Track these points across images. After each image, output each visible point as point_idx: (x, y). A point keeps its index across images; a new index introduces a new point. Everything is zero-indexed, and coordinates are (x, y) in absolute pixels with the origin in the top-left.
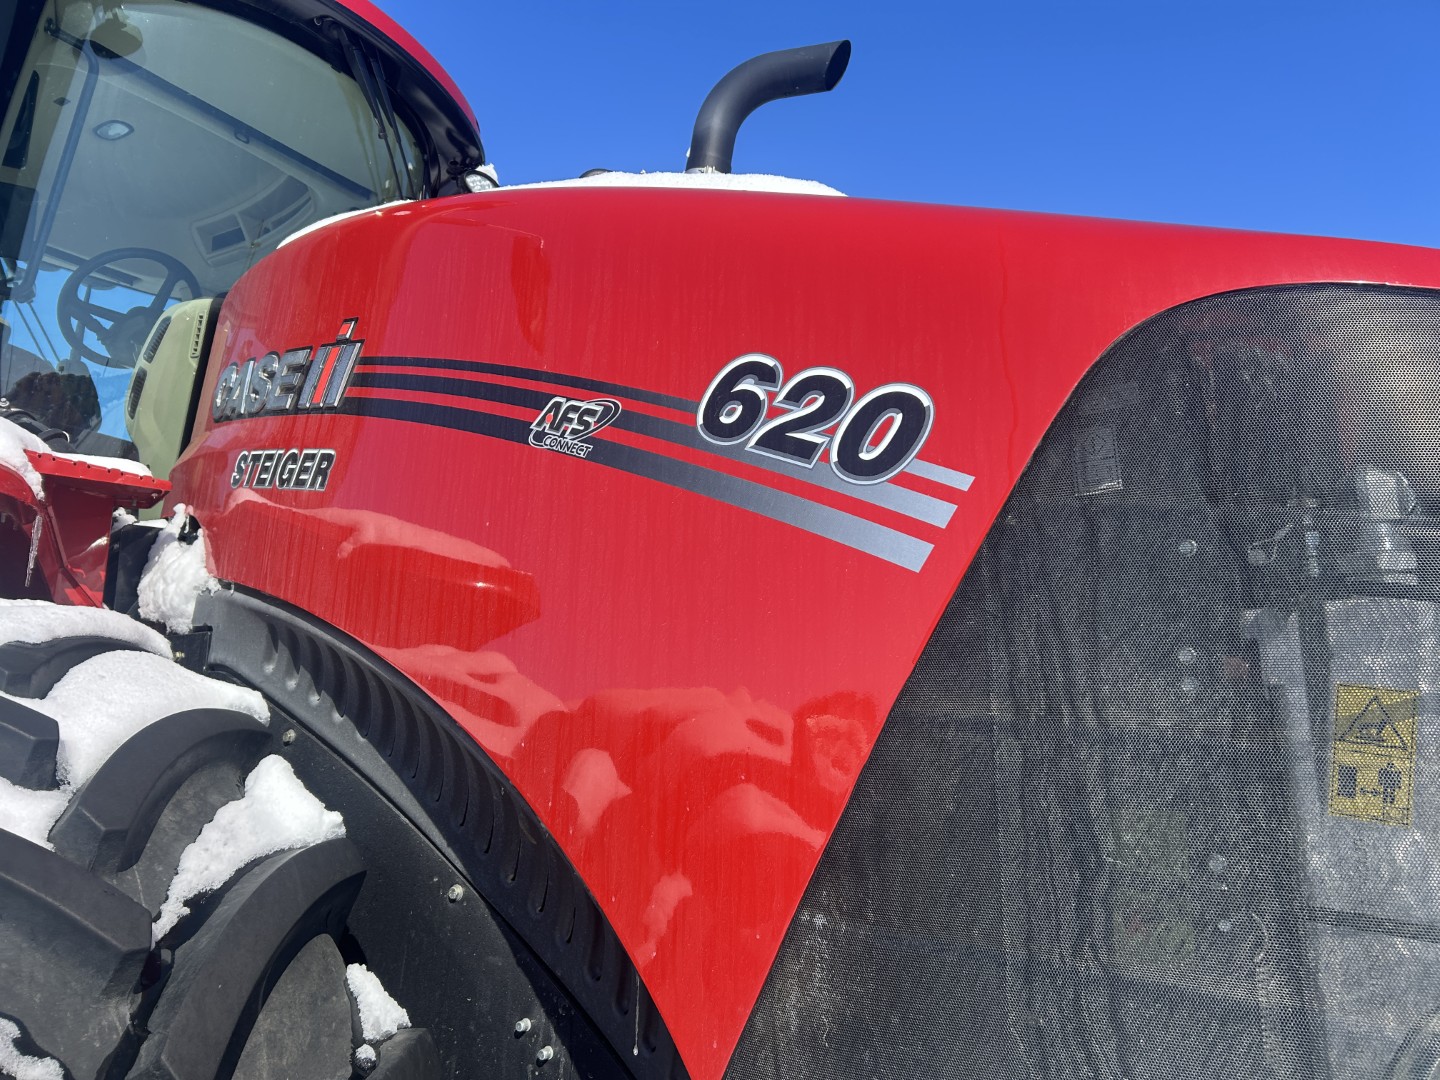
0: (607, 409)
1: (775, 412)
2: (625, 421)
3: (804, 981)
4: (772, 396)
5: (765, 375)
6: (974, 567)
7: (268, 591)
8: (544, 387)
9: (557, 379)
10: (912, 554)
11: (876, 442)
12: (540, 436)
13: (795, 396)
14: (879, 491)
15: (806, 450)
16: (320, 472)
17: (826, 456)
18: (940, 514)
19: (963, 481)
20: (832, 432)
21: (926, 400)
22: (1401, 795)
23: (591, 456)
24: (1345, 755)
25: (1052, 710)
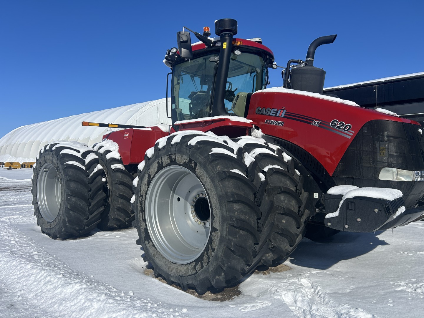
0: (320, 122)
1: (338, 125)
2: (322, 124)
3: (339, 167)
4: (337, 123)
5: (337, 121)
6: (354, 138)
7: (275, 136)
8: (313, 119)
9: (314, 119)
10: (349, 137)
11: (347, 128)
12: (313, 124)
13: (340, 124)
14: (347, 132)
15: (341, 128)
16: (281, 124)
17: (342, 129)
18: (352, 134)
19: (354, 132)
20: (343, 127)
21: (351, 126)
22: (384, 154)
23: (318, 127)
24: (381, 152)
25: (359, 149)
